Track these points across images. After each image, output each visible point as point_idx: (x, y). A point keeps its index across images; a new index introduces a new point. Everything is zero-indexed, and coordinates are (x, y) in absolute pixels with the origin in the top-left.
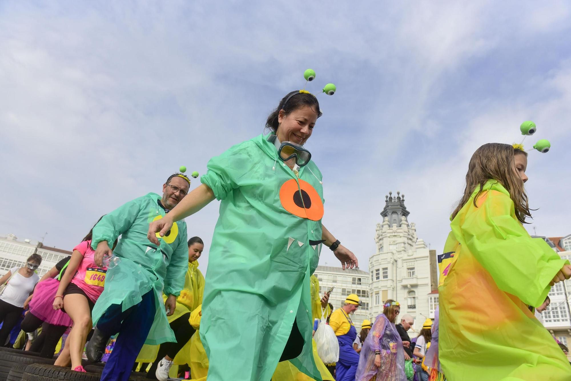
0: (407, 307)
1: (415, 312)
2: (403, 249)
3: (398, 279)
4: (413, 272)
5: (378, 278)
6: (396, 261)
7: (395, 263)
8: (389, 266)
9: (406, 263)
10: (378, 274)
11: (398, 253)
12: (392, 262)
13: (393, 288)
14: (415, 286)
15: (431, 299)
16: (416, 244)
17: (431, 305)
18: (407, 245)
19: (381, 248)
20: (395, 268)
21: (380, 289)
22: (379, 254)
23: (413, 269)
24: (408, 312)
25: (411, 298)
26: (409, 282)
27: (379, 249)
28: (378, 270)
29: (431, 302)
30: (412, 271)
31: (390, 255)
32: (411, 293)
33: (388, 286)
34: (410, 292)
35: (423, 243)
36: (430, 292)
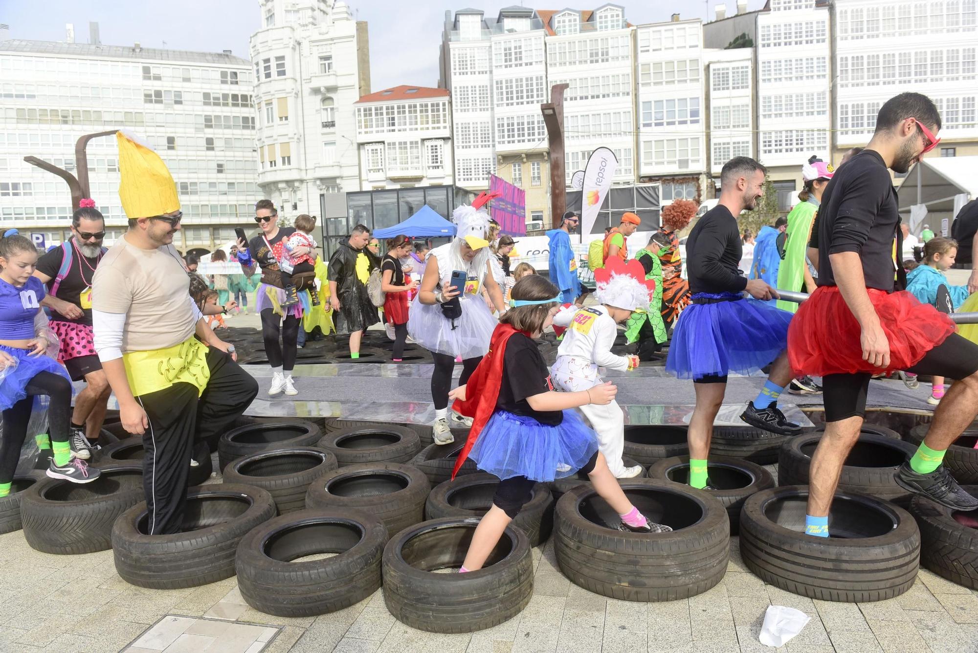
0: (321, 125)
1: (334, 133)
2: (311, 20)
3: (303, 77)
4: (329, 64)
5: (268, 75)
6: (299, 44)
7: (297, 47)
8: (287, 53)
9: (316, 48)
10: (267, 68)
11: (303, 28)
12: (291, 46)
13: (296, 94)
14: (333, 89)
15: (359, 110)
16: (335, 10)
17: (360, 122)
18: (317, 13)
19: (271, 16)
20: (297, 57)
21: (273, 95)
22: (268, 30)
23: (328, 58)
24: (323, 134)
25: (327, 109)
26: (323, 82)
27: (267, 19)
28: (267, 61)
29: (360, 115)
30: (327, 62)
31: (288, 31)
32: (327, 102)
33: (287, 91)
34: (325, 99)
35: (345, 10)
36: (358, 99)
